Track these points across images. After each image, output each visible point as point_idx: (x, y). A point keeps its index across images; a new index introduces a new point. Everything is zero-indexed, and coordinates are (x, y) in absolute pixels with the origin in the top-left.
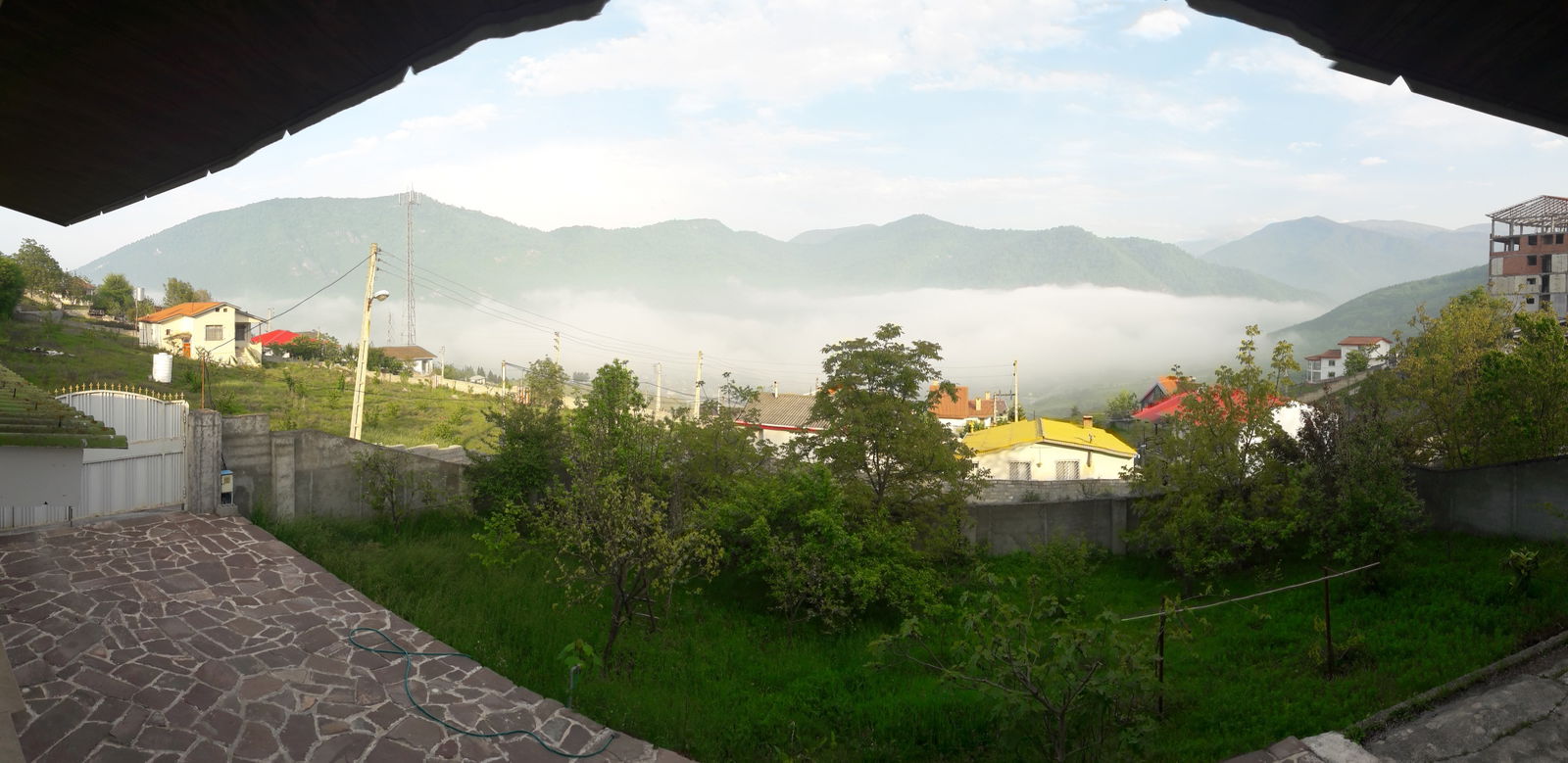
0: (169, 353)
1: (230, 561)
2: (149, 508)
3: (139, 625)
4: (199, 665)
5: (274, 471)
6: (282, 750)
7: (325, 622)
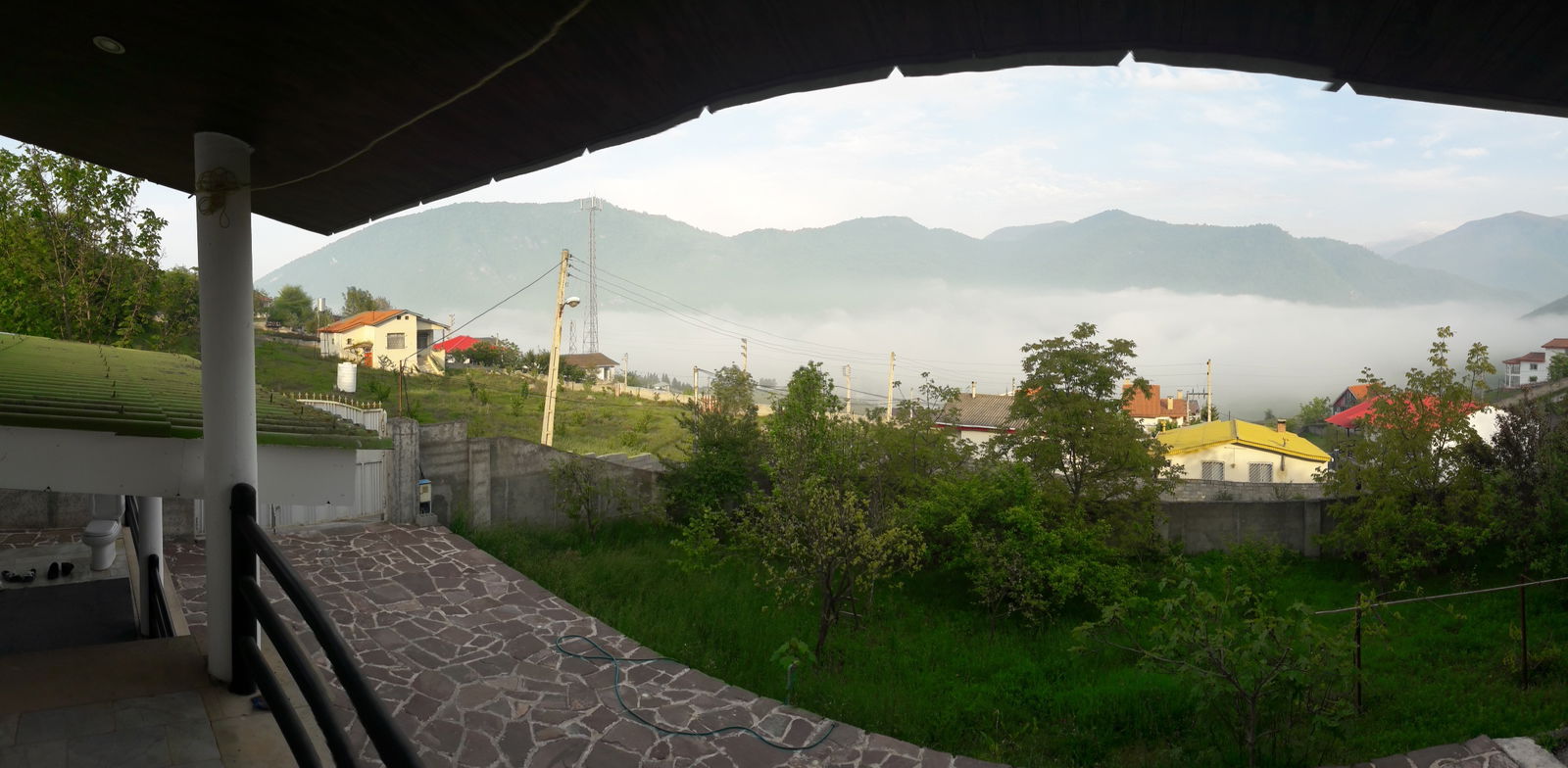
0: (352, 362)
1: (433, 571)
2: (351, 517)
3: (354, 635)
4: (415, 676)
5: (470, 478)
6: (502, 758)
7: (531, 629)
